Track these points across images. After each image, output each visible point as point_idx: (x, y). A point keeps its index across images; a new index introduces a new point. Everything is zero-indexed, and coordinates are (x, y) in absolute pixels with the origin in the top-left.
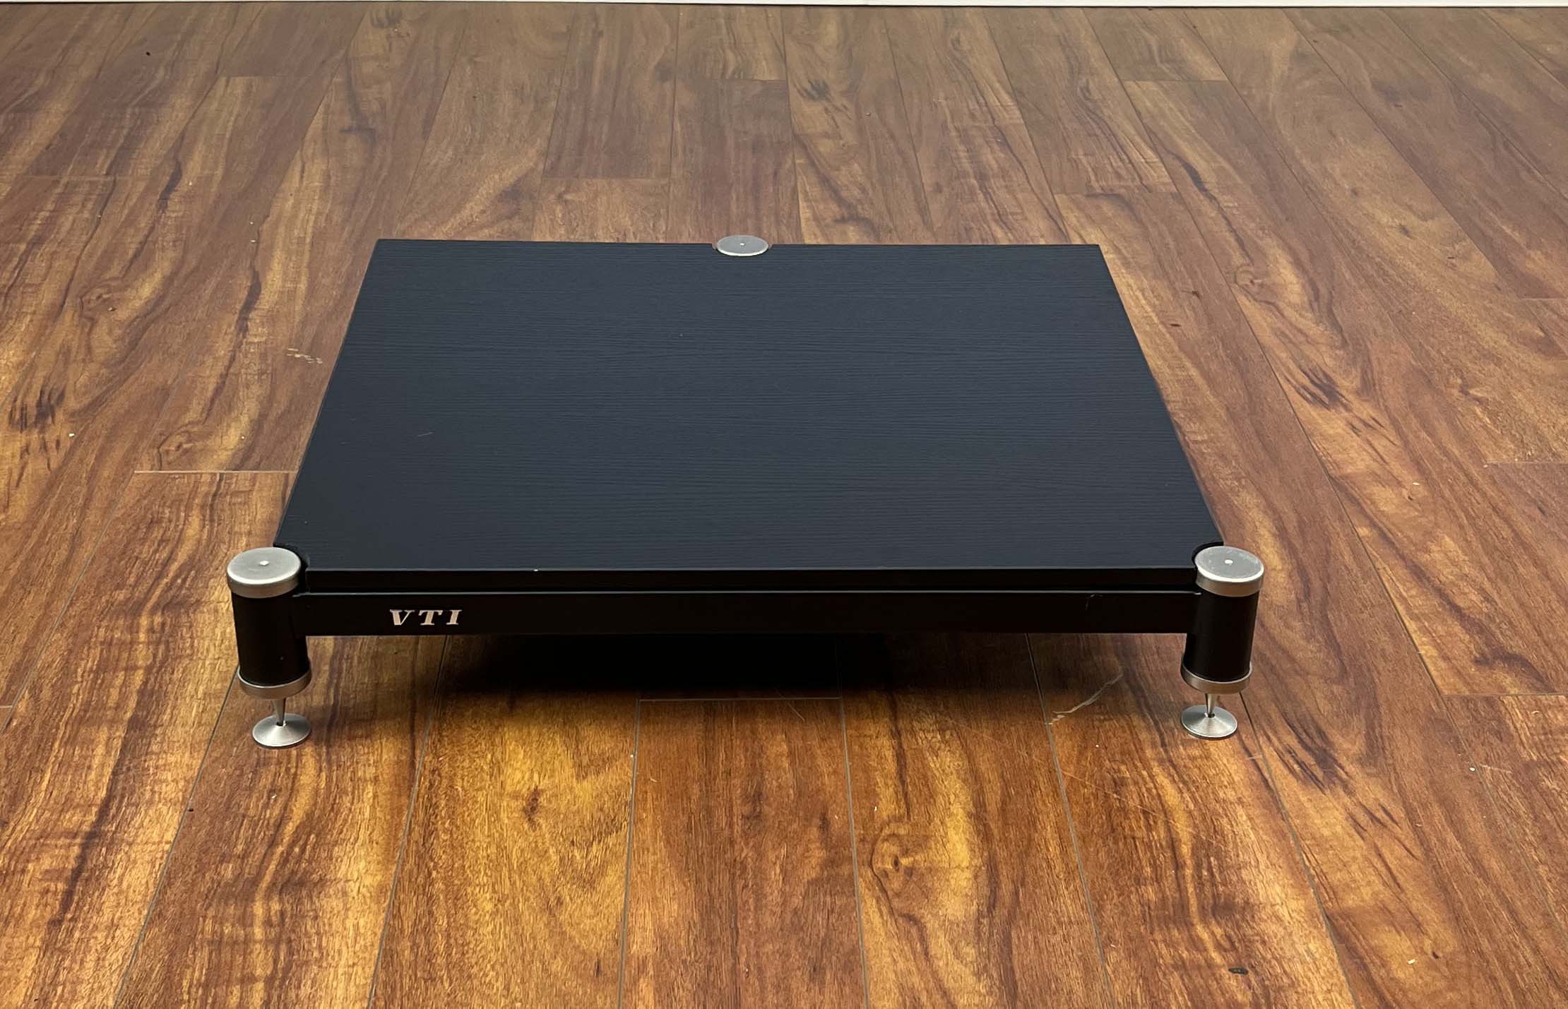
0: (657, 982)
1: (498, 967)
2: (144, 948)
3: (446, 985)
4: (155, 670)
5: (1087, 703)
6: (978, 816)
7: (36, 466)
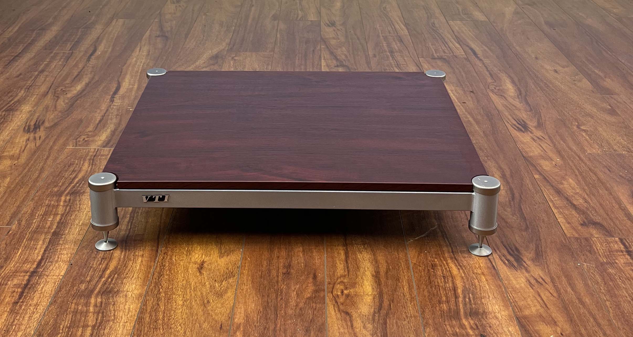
0: (244, 333)
1: (182, 325)
2: (47, 313)
3: (161, 331)
4: (65, 215)
5: (423, 236)
6: (377, 276)
7: (31, 145)
